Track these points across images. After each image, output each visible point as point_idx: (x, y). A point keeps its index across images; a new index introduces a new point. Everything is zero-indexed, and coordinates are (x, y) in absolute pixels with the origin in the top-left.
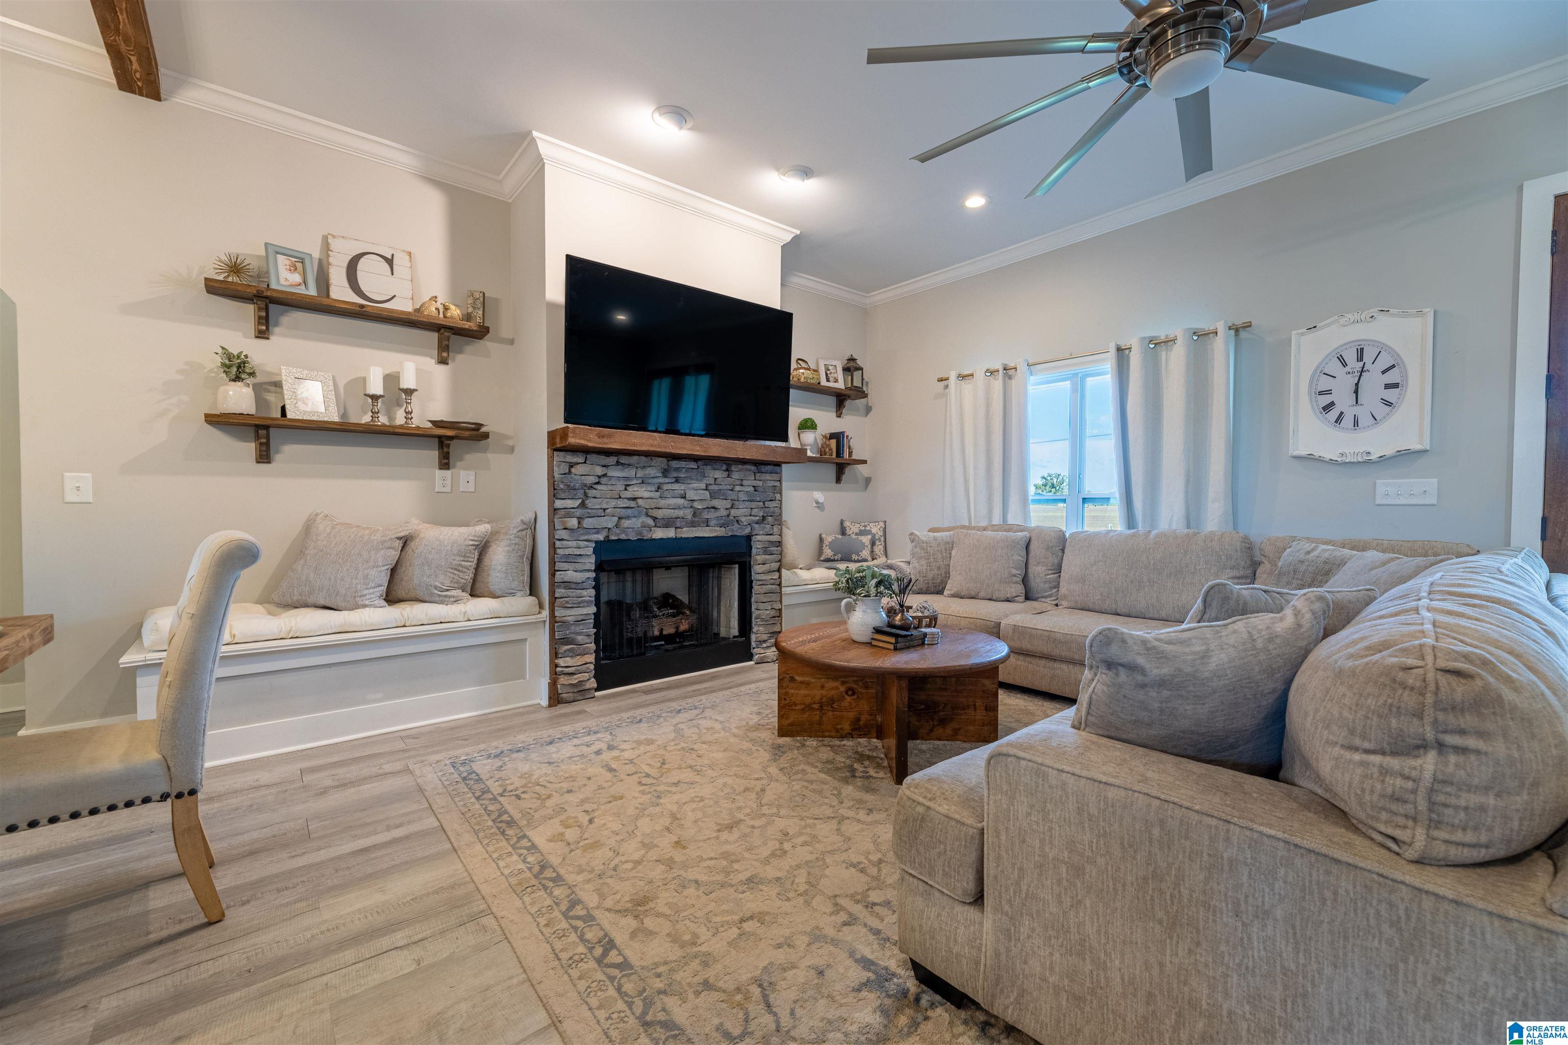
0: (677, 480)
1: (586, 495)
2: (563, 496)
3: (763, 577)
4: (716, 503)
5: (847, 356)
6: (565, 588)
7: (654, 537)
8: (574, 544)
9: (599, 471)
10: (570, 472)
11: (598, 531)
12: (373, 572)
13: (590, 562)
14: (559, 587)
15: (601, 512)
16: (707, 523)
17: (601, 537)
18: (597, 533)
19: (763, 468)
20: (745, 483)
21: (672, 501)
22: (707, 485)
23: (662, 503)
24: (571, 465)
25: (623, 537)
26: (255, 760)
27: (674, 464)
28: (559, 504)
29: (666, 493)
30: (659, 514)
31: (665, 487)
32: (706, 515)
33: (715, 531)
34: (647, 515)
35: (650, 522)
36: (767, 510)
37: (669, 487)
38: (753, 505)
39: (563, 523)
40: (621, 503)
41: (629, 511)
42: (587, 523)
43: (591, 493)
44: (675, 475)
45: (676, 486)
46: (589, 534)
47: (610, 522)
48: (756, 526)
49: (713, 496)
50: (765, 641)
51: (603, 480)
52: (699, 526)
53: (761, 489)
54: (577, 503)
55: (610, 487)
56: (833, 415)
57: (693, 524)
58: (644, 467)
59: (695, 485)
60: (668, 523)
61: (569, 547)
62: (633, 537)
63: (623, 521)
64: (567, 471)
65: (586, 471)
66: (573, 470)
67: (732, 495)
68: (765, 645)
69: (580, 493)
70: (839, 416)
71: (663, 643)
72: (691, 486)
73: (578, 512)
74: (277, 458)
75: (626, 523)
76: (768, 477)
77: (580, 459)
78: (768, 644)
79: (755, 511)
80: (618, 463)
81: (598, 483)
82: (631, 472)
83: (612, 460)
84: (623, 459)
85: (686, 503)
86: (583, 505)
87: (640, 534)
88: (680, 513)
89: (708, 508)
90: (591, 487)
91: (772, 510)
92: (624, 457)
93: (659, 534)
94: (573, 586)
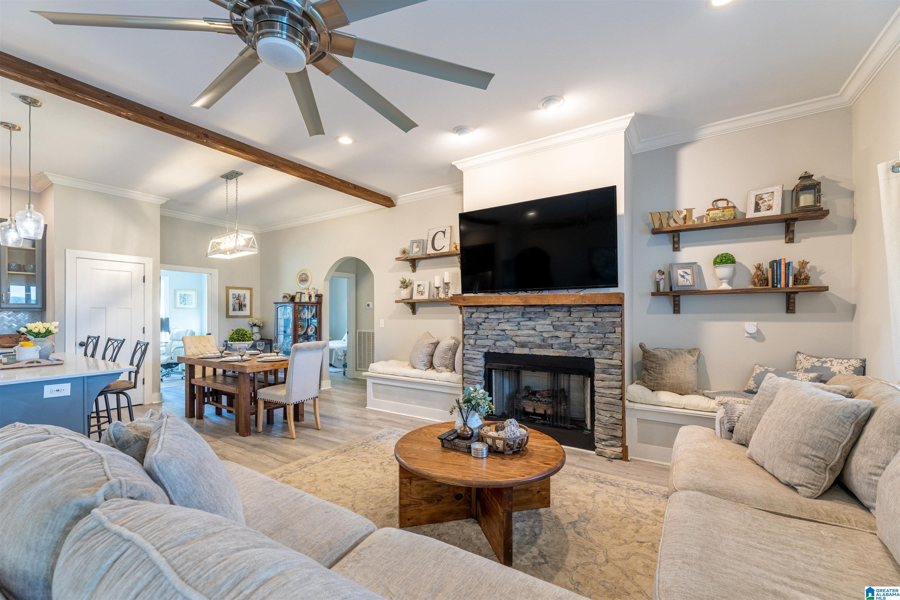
0: (530, 319)
1: (478, 328)
2: (467, 328)
3: (602, 391)
4: (558, 334)
5: (801, 173)
6: (468, 373)
7: (514, 352)
8: (472, 352)
9: (484, 315)
10: (471, 317)
11: (484, 347)
12: (421, 356)
13: (481, 362)
14: (466, 373)
15: (485, 337)
16: (551, 347)
17: (485, 350)
18: (483, 348)
19: (600, 308)
20: (583, 319)
21: (526, 332)
22: (552, 322)
23: (519, 333)
24: (472, 313)
25: (497, 351)
26: (379, 411)
27: (528, 309)
28: (466, 332)
29: (522, 327)
30: (518, 339)
31: (521, 323)
32: (550, 342)
33: (558, 352)
34: (511, 339)
35: (513, 344)
36: (606, 340)
37: (524, 323)
38: (591, 336)
39: (468, 342)
40: (494, 333)
41: (500, 337)
42: (479, 342)
43: (481, 327)
44: (528, 316)
45: (528, 323)
46: (479, 348)
47: (489, 342)
48: (593, 351)
49: (555, 328)
50: (604, 440)
51: (487, 320)
52: (545, 348)
53: (599, 324)
54: (473, 332)
55: (490, 324)
56: (782, 242)
57: (540, 346)
58: (508, 313)
59: (542, 322)
60: (523, 345)
61: (470, 354)
62: (502, 351)
63: (497, 342)
64: (469, 316)
65: (478, 316)
66: (472, 316)
67: (572, 329)
68: (603, 443)
69: (475, 327)
70: (791, 240)
71: (540, 418)
72: (539, 322)
73: (473, 337)
74: (417, 312)
75: (498, 344)
76: (606, 314)
77: (474, 310)
78: (607, 443)
79: (592, 341)
80: (495, 311)
81: (485, 322)
82: (501, 316)
83: (492, 309)
84: (498, 309)
85: (536, 333)
86: (476, 333)
87: (506, 350)
88: (532, 339)
89: (552, 337)
90: (481, 324)
91: (611, 340)
92: (497, 307)
93: (518, 351)
94: (471, 373)
